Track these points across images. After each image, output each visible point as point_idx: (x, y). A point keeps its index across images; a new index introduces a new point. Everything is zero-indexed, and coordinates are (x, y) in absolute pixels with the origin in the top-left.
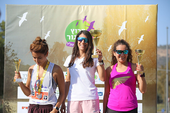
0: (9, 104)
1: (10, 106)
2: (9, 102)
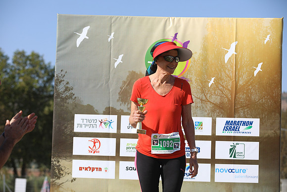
0: (60, 163)
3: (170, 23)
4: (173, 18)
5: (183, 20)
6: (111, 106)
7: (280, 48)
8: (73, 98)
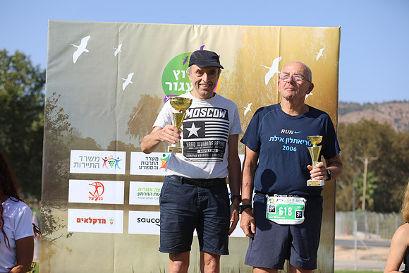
0: (52, 213)
1: (54, 216)
2: (52, 209)
3: (194, 32)
4: (198, 26)
5: (212, 29)
6: (117, 140)
7: (336, 65)
8: (69, 129)
